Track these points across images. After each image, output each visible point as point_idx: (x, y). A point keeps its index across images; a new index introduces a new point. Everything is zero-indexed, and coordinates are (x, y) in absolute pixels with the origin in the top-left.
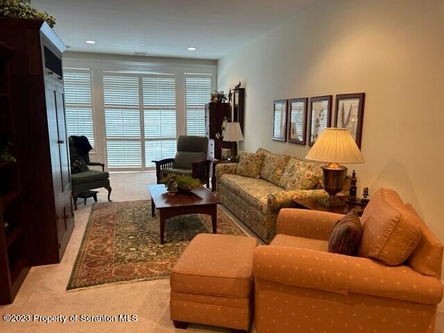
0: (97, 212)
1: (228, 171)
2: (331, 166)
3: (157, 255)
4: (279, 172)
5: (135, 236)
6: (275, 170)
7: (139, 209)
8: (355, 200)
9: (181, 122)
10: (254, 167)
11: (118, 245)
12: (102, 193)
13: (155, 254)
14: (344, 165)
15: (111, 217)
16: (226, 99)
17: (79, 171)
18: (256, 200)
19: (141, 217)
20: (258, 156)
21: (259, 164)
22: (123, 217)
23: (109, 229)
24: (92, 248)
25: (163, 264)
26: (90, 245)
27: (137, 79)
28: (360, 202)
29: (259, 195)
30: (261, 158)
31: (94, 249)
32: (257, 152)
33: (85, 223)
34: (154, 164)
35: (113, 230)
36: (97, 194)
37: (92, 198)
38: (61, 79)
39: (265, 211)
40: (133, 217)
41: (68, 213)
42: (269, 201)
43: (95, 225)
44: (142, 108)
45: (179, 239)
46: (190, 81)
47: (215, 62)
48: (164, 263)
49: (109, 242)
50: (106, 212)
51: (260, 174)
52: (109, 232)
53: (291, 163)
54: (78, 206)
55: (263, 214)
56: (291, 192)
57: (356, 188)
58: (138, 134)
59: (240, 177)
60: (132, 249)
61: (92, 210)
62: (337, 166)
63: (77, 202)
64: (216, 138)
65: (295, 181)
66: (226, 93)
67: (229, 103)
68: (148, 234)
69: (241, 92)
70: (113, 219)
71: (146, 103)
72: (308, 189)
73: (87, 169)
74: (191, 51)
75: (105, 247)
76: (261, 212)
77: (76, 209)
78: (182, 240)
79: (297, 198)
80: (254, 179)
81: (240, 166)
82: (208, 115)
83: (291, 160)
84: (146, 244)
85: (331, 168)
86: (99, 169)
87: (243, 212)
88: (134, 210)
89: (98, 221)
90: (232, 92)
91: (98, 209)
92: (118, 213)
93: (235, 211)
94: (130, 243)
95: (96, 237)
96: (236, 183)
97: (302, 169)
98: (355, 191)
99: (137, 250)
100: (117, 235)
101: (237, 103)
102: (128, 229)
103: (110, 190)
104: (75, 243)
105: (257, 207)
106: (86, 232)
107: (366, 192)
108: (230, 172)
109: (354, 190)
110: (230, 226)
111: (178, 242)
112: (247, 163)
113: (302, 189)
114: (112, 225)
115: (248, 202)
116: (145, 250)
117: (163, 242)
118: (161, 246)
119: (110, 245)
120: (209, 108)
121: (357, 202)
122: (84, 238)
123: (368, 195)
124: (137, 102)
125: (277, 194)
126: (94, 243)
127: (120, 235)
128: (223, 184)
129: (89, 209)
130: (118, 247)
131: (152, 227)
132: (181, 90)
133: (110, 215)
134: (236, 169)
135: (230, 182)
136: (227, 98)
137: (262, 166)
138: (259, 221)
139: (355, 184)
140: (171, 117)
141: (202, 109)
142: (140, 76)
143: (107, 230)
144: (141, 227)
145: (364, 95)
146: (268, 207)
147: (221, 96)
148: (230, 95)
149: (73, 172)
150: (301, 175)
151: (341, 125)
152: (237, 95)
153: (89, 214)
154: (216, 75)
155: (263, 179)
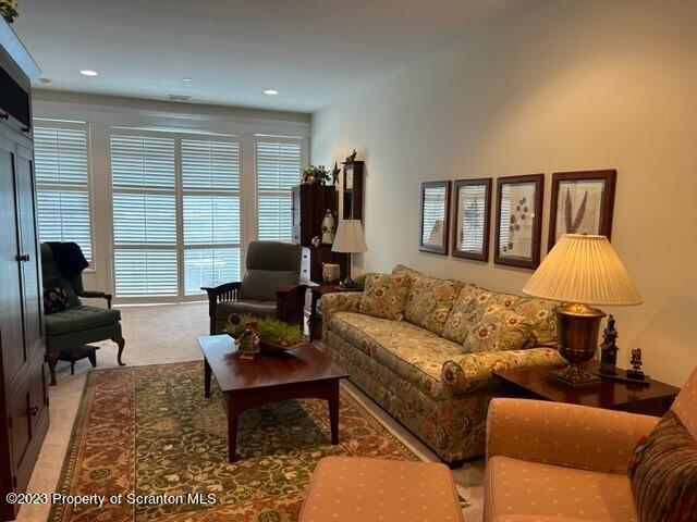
0: (95, 390)
1: (345, 307)
2: (574, 308)
3: (224, 493)
4: (443, 310)
5: (175, 443)
6: (435, 307)
7: (179, 382)
8: (613, 371)
9: (249, 217)
10: (393, 301)
11: (143, 466)
12: (106, 350)
13: (220, 488)
14: (600, 308)
15: (125, 400)
16: (329, 179)
17: (62, 308)
18: (415, 368)
19: (183, 398)
20: (399, 280)
21: (401, 295)
22: (148, 401)
23: (121, 428)
24: (86, 477)
25: (239, 515)
26: (83, 470)
27: (171, 142)
28: (624, 377)
29: (418, 359)
30: (404, 284)
31: (90, 481)
32: (394, 273)
33: (72, 414)
34: (206, 292)
35: (128, 431)
36: (97, 351)
37: (87, 359)
38: (27, 130)
39: (435, 392)
40: (169, 399)
41: (36, 402)
42: (448, 375)
43: (91, 421)
44: (179, 193)
45: (266, 449)
46: (264, 148)
47: (307, 117)
48: (242, 511)
49: (122, 461)
50: (114, 388)
51: (403, 312)
52: (122, 435)
53: (468, 295)
54: (58, 377)
55: (433, 398)
56: (489, 355)
57: (615, 349)
58: (172, 238)
59: (368, 318)
60: (172, 478)
61: (87, 386)
62: (584, 309)
63: (56, 369)
64: (313, 246)
65: (485, 331)
66: (329, 169)
67: (334, 187)
68: (203, 438)
69: (358, 167)
70: (129, 405)
71: (186, 183)
72: (515, 348)
73: (77, 305)
74: (271, 96)
75: (113, 475)
76: (429, 395)
77: (54, 383)
78: (272, 452)
79: (502, 369)
80: (394, 323)
81: (365, 298)
82: (298, 206)
83: (466, 289)
84: (200, 463)
85: (574, 311)
86: (101, 303)
87: (382, 388)
88: (168, 384)
89: (98, 409)
90: (341, 167)
91: (98, 381)
92: (137, 390)
93: (364, 384)
94: (165, 463)
95: (95, 450)
96: (365, 330)
97: (496, 308)
98: (614, 357)
99: (183, 480)
100: (138, 443)
101: (350, 185)
102: (159, 427)
103: (121, 344)
104: (49, 466)
105: (417, 382)
106: (74, 436)
107: (636, 357)
108: (348, 309)
109: (612, 353)
110: (358, 415)
111: (263, 456)
112: (379, 293)
113: (503, 349)
114: (127, 419)
115: (396, 371)
116: (199, 478)
117: (233, 458)
118: (231, 467)
119: (124, 469)
120: (301, 194)
121: (618, 377)
122: (69, 453)
123: (641, 363)
124: (170, 182)
125: (463, 361)
126: (91, 465)
127: (144, 443)
128: (338, 332)
129: (81, 382)
130: (141, 473)
131: (208, 421)
132: (248, 161)
133: (123, 395)
134: (358, 304)
135: (352, 329)
136: (331, 177)
137: (407, 298)
138: (421, 411)
139: (614, 341)
140: (230, 208)
141: (287, 195)
142: (178, 137)
143: (116, 432)
144: (187, 423)
145: (613, 174)
146: (445, 385)
147: (320, 174)
148: (336, 172)
149: (48, 311)
150: (497, 320)
151: (565, 228)
152: (350, 173)
153: (80, 394)
154: (310, 139)
155: (411, 322)
